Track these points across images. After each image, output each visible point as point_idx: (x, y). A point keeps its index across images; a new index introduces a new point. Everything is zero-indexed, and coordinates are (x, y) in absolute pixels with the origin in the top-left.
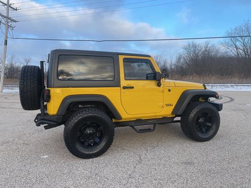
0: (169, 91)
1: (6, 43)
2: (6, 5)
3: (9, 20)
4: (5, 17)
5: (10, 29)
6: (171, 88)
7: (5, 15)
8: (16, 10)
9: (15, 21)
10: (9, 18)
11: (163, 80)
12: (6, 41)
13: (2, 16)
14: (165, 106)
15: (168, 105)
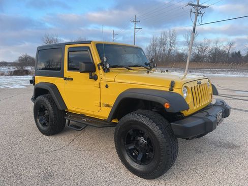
0: (107, 87)
3: (199, 8)
4: (195, 6)
6: (109, 84)
9: (205, 7)
10: (199, 6)
11: (100, 73)
12: (194, 29)
13: (193, 5)
14: (102, 105)
15: (105, 105)
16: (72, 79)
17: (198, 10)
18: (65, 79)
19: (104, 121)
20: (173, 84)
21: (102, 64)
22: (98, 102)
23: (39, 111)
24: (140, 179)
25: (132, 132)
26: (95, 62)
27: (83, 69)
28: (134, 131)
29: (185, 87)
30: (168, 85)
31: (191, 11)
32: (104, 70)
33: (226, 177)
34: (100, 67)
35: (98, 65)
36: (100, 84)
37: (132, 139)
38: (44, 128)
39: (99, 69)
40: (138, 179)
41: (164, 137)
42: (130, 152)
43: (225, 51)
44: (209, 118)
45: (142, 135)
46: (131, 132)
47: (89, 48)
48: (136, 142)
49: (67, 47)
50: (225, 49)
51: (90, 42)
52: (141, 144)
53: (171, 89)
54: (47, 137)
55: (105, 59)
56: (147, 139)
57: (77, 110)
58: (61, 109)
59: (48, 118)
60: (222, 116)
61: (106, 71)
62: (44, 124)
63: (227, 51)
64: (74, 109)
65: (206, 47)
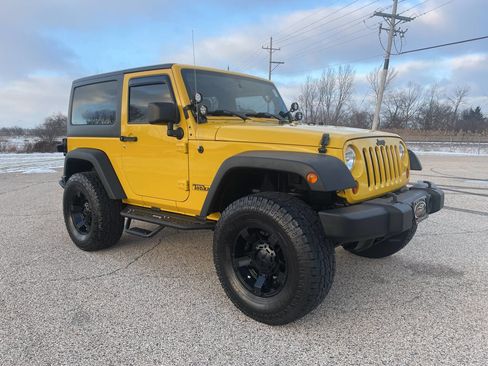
0: (201, 150)
1: (386, 67)
3: (397, 21)
4: (389, 16)
6: (204, 145)
7: (389, 12)
9: (408, 19)
10: (398, 17)
11: (188, 123)
12: (387, 61)
13: (384, 15)
14: (192, 188)
15: (198, 187)
16: (135, 139)
17: (394, 26)
18: (123, 139)
19: (196, 218)
20: (326, 140)
21: (192, 107)
22: (185, 182)
23: (74, 203)
24: (259, 325)
25: (247, 234)
26: (179, 103)
27: (156, 117)
28: (249, 231)
29: (351, 146)
30: (318, 143)
31: (381, 28)
32: (195, 118)
33: (429, 324)
34: (189, 112)
35: (185, 110)
36: (187, 145)
37: (246, 248)
38: (83, 238)
39: (187, 117)
40: (254, 325)
41: (306, 240)
42: (242, 273)
43: (449, 108)
44: (397, 206)
45: (266, 239)
46: (244, 233)
47: (167, 77)
48: (254, 252)
49: (127, 77)
50: (450, 104)
51: (169, 66)
52: (264, 257)
53: (323, 150)
54: (88, 254)
55: (198, 98)
56: (275, 247)
57: (145, 199)
58: (114, 198)
59: (89, 218)
60: (426, 208)
61: (201, 119)
62: (82, 230)
63: (454, 108)
64: (139, 199)
65: (412, 100)
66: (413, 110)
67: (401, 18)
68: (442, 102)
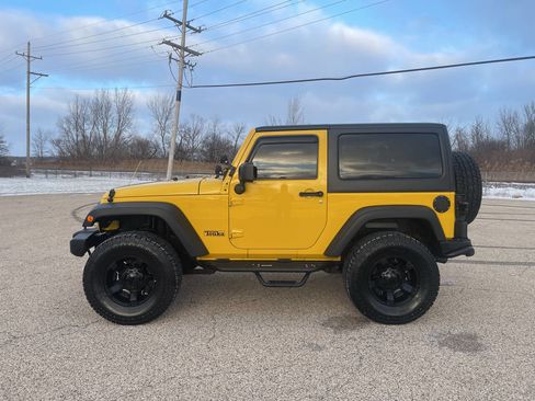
1: (179, 98)
2: (181, 23)
3: (186, 53)
4: (178, 47)
5: (187, 70)
7: (179, 43)
8: (199, 31)
9: (197, 54)
10: (186, 49)
12: (179, 93)
13: (174, 45)
17: (183, 58)
31: (170, 57)
43: (229, 142)
50: (231, 138)
63: (234, 143)
65: (197, 132)
66: (198, 142)
67: (190, 52)
68: (223, 136)
